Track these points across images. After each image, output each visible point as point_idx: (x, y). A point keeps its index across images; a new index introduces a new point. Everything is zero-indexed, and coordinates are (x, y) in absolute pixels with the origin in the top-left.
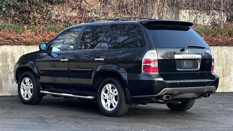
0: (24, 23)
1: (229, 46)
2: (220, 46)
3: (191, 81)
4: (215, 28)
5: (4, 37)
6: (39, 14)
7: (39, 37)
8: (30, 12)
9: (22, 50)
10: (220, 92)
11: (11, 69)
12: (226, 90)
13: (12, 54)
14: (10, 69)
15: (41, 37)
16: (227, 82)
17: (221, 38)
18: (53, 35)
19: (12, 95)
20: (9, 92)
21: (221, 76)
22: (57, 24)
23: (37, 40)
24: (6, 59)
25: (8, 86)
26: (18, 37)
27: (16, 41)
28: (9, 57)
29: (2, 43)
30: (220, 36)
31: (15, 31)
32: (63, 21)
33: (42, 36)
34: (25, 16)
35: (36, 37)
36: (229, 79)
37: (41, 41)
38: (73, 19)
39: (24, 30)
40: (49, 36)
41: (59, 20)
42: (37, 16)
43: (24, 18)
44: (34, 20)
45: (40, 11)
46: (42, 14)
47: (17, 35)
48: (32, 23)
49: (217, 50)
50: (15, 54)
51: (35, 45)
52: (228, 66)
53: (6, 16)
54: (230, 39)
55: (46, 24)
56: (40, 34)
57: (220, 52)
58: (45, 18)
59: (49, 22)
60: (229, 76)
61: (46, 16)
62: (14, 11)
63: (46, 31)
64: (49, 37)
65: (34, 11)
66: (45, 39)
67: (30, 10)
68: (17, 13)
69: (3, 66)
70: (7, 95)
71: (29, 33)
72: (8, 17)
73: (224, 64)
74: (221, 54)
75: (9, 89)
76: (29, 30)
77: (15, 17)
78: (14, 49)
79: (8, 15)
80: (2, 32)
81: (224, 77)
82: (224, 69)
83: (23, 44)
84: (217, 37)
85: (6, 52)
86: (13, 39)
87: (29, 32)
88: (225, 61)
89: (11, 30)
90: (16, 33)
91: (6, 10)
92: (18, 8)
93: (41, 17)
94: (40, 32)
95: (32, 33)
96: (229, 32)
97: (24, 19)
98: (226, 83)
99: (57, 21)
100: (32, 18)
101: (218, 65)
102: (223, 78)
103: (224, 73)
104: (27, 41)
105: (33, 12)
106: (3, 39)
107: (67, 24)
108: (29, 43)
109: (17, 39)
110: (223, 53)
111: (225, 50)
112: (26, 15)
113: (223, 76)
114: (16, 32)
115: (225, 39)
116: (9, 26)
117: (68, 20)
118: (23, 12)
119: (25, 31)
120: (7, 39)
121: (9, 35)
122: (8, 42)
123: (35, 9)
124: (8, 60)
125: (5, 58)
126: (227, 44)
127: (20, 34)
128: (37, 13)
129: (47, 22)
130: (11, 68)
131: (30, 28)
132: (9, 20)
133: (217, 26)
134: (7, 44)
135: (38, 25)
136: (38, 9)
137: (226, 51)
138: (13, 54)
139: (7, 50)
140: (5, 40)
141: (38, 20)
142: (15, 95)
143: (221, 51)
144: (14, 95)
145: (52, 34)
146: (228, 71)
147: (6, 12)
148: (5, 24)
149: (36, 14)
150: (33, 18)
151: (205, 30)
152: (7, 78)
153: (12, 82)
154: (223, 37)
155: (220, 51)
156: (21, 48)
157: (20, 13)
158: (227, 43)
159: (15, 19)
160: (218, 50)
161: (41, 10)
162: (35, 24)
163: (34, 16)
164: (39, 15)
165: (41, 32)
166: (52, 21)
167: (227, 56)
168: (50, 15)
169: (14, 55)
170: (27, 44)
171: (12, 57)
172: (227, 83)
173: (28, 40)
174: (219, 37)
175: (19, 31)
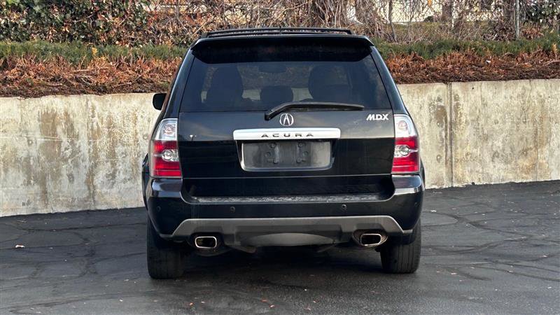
0: (83, 39)
1: (548, 78)
2: (527, 79)
3: (298, 200)
4: (503, 37)
5: (46, 76)
6: (117, 17)
7: (128, 73)
8: (96, 13)
9: (90, 106)
10: (530, 182)
11: (67, 151)
12: (541, 176)
13: (66, 114)
14: (63, 149)
15: (130, 72)
16: (545, 159)
17: (528, 60)
18: (157, 68)
19: (71, 210)
20: (62, 205)
21: (532, 146)
22: (159, 38)
23: (123, 81)
24: (54, 128)
25: (60, 191)
26: (78, 76)
27: (75, 83)
28: (60, 123)
29: (43, 89)
30: (525, 55)
31: (71, 61)
32: (171, 31)
33: (133, 70)
34: (85, 24)
35: (120, 73)
36: (548, 152)
37: (131, 81)
38: (193, 27)
39: (92, 57)
40: (149, 69)
41: (162, 30)
42: (113, 23)
43: (83, 28)
44: (107, 32)
45: (120, 10)
46: (124, 17)
47: (76, 69)
48: (103, 39)
49: (521, 88)
50: (74, 115)
51: (119, 92)
52: (545, 122)
53: (43, 24)
54: (549, 63)
55: (133, 39)
56: (129, 66)
57: (527, 93)
58: (132, 28)
59: (140, 35)
60: (547, 146)
61: (133, 21)
62: (61, 12)
63: (142, 58)
64: (150, 72)
65: (106, 10)
66: (141, 78)
67: (98, 8)
68: (68, 16)
69: (46, 144)
70: (60, 210)
71: (104, 65)
72: (47, 26)
73: (538, 119)
74: (530, 97)
75: (63, 196)
76: (103, 58)
77: (63, 25)
78: (70, 104)
79: (48, 23)
80: (40, 64)
81: (537, 149)
82: (536, 129)
83: (91, 92)
84: (519, 59)
85: (53, 110)
86: (66, 80)
87: (102, 63)
88: (538, 113)
89: (61, 58)
90: (73, 66)
91: (42, 10)
92: (68, 5)
93: (123, 24)
94: (128, 61)
95: (111, 63)
96: (544, 47)
97: (82, 30)
98: (541, 161)
99: (159, 33)
100: (101, 27)
101: (525, 123)
102: (535, 151)
103: (538, 140)
104: (99, 84)
105: (104, 14)
106: (44, 80)
107: (182, 39)
108: (105, 87)
109: (77, 80)
110: (534, 94)
111: (538, 88)
112: (88, 20)
113: (536, 147)
114: (74, 62)
115: (537, 63)
116: (56, 50)
117: (183, 30)
118: (81, 13)
119: (94, 60)
120: (53, 80)
121: (57, 72)
122: (57, 87)
123: (109, 7)
124: (59, 130)
125: (50, 124)
126: (542, 74)
127: (83, 67)
128: (113, 16)
129: (135, 35)
130: (66, 149)
131: (104, 54)
132: (50, 33)
133: (508, 33)
134: (54, 93)
135: (117, 42)
136: (115, 7)
137: (540, 91)
138: (69, 115)
139: (54, 106)
140: (49, 84)
141: (115, 30)
142: (78, 210)
143: (531, 90)
144: (75, 210)
145: (156, 65)
146: (545, 135)
147: (43, 15)
148: (47, 46)
149: (110, 17)
150: (104, 28)
151: (493, 45)
152: (57, 171)
153: (70, 181)
154: (533, 57)
155: (528, 90)
156: (88, 100)
157: (74, 17)
158: (543, 72)
159: (64, 30)
160: (524, 88)
161: (122, 8)
162: (110, 41)
163: (106, 23)
164: (117, 20)
165: (131, 61)
166: (148, 33)
167: (543, 101)
168: (142, 19)
169: (71, 117)
170: (100, 91)
171: (66, 123)
172: (544, 161)
173: (103, 81)
174: (523, 59)
175: (81, 62)
